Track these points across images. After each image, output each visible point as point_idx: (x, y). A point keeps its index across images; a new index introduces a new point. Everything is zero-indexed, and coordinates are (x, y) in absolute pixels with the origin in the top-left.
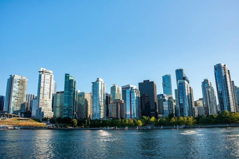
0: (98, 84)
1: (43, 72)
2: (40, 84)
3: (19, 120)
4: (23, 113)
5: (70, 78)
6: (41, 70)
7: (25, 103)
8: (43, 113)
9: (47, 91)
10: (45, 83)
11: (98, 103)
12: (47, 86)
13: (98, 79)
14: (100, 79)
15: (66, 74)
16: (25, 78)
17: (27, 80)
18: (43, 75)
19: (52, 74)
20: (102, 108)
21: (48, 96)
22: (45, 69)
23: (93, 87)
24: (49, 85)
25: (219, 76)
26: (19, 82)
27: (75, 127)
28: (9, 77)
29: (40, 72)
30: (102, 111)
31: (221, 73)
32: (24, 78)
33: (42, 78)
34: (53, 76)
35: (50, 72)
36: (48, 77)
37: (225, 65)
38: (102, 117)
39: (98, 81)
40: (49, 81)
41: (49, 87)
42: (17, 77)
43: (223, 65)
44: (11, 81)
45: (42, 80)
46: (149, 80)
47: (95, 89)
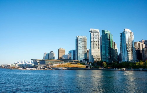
0: (125, 34)
2: (91, 40)
3: (71, 64)
4: (84, 59)
5: (105, 32)
6: (91, 30)
7: (87, 53)
8: (94, 58)
10: (94, 39)
11: (125, 49)
13: (124, 29)
15: (102, 30)
18: (92, 34)
19: (98, 32)
21: (97, 47)
22: (93, 29)
23: (121, 36)
26: (82, 40)
28: (76, 38)
29: (90, 32)
32: (84, 37)
33: (92, 35)
35: (97, 30)
38: (130, 60)
39: (124, 31)
40: (97, 37)
41: (97, 41)
42: (80, 37)
44: (77, 40)
45: (92, 37)
47: (123, 38)
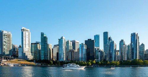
0: (62, 40)
1: (24, 30)
2: (22, 38)
3: (19, 60)
5: (45, 36)
6: (23, 29)
7: (12, 50)
8: (27, 56)
9: (27, 43)
10: (26, 38)
11: (62, 52)
12: (27, 39)
14: (64, 37)
15: (41, 33)
16: (10, 33)
17: (11, 34)
18: (24, 32)
19: (29, 32)
20: (65, 55)
21: (28, 46)
22: (25, 28)
23: (59, 42)
24: (28, 39)
25: (133, 40)
26: (7, 36)
27: (52, 65)
29: (22, 30)
30: (65, 56)
31: (135, 38)
33: (24, 34)
34: (30, 33)
35: (28, 30)
36: (27, 33)
37: (137, 34)
38: (64, 60)
39: (62, 38)
40: (28, 36)
41: (28, 40)
42: (5, 32)
43: (136, 33)
44: (1, 35)
45: (24, 36)
46: (91, 39)
